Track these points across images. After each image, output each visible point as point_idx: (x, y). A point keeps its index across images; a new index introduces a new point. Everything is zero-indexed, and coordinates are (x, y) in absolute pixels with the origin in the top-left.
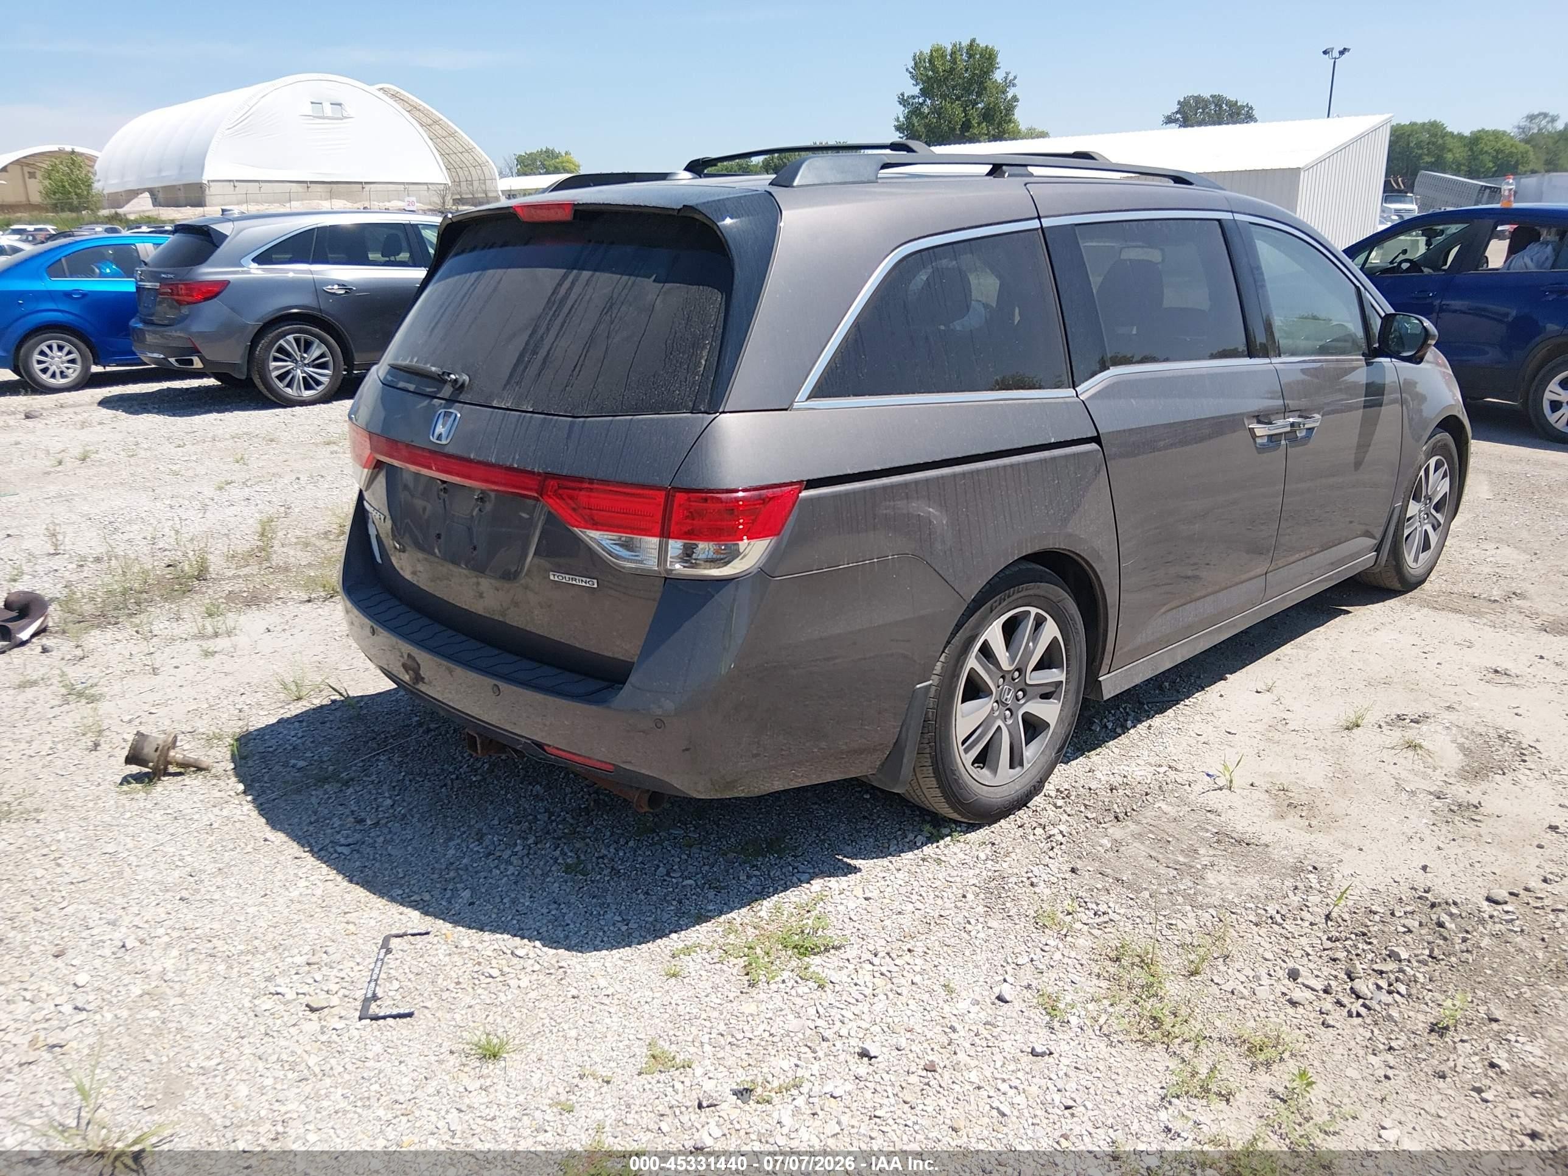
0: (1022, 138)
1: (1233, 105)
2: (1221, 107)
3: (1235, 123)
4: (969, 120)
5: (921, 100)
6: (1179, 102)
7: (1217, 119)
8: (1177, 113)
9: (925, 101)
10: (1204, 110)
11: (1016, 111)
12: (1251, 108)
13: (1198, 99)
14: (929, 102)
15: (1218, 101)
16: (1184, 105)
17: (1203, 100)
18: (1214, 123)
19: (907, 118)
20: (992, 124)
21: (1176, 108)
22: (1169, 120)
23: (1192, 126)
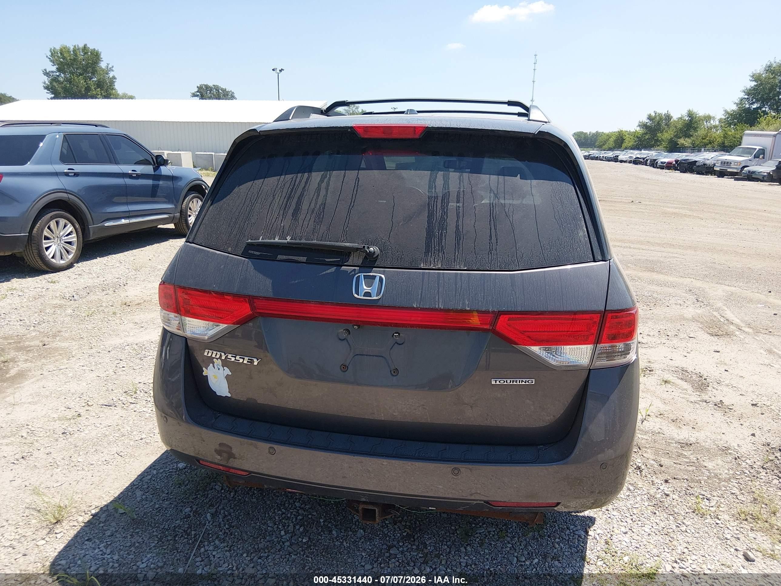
0: (120, 99)
1: (224, 90)
2: (219, 91)
3: (226, 99)
4: (88, 87)
5: (57, 74)
6: (197, 87)
7: (218, 98)
8: (197, 92)
9: (60, 75)
10: (210, 91)
11: (116, 84)
12: (233, 93)
13: (207, 87)
14: (63, 75)
15: (217, 88)
16: (200, 88)
17: (209, 87)
18: (217, 99)
19: (51, 83)
20: (103, 90)
21: (196, 90)
22: (194, 95)
23: (206, 99)
